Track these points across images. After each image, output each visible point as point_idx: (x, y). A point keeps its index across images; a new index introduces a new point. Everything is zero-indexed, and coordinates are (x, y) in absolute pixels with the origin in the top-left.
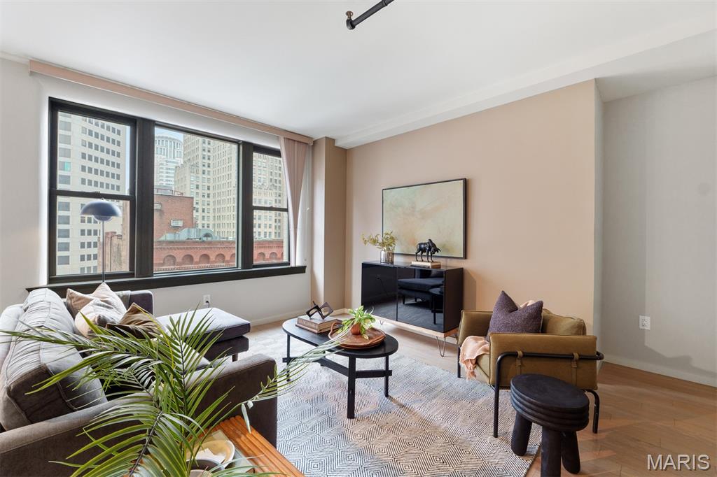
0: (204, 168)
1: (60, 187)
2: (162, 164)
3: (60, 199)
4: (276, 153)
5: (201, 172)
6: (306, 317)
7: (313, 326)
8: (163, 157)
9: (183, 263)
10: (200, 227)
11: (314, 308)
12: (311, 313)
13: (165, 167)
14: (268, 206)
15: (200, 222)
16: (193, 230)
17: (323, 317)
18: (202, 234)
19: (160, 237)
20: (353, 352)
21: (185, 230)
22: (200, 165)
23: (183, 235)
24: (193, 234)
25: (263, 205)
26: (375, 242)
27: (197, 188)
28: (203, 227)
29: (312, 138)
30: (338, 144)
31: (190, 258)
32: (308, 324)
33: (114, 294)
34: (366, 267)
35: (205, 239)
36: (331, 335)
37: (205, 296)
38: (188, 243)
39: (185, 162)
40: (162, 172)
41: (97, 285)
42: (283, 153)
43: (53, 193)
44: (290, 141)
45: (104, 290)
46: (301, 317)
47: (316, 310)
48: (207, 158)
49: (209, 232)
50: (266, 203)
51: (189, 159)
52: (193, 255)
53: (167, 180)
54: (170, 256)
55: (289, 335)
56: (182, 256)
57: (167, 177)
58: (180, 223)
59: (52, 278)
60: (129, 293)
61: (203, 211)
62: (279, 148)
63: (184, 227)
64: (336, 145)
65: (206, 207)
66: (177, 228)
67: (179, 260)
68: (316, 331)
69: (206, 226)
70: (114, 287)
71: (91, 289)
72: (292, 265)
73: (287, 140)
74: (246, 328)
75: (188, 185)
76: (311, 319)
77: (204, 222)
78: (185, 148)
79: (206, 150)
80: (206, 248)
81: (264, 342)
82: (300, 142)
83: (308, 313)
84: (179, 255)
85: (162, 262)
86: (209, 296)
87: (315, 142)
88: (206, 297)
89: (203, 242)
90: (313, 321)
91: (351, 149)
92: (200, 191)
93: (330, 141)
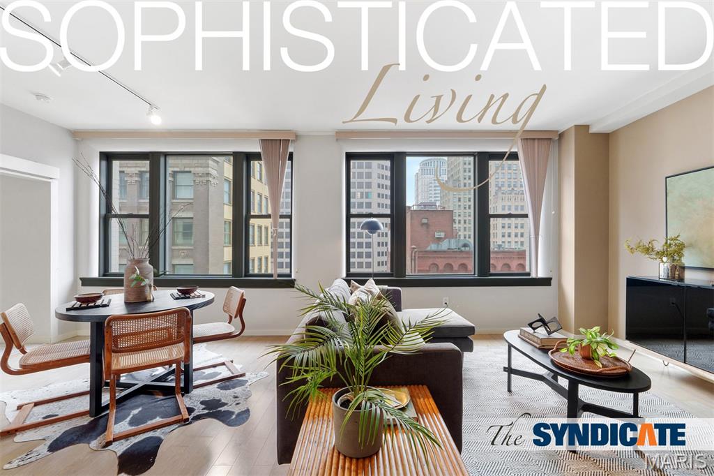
0: (465, 181)
1: (353, 211)
2: (431, 183)
3: (352, 220)
4: (514, 156)
5: (462, 185)
6: (530, 330)
7: (535, 339)
8: (432, 176)
9: (444, 271)
10: (462, 238)
11: (537, 321)
12: (534, 326)
13: (433, 185)
14: (506, 212)
15: (461, 233)
16: (453, 241)
17: (549, 333)
18: (461, 243)
19: (427, 247)
20: (578, 377)
21: (447, 240)
22: (462, 179)
23: (444, 246)
24: (453, 244)
25: (500, 212)
26: (648, 250)
27: (459, 200)
28: (465, 238)
29: (557, 131)
30: (593, 130)
31: (450, 267)
32: (531, 337)
33: (376, 287)
34: (631, 283)
35: (463, 249)
36: (552, 353)
37: (444, 298)
38: (449, 252)
39: (448, 178)
40: (431, 190)
41: (368, 280)
42: (521, 155)
43: (349, 216)
44: (529, 141)
45: (371, 284)
46: (524, 329)
47: (540, 323)
48: (467, 171)
49: (466, 242)
50: (504, 209)
51: (452, 175)
52: (453, 264)
53: (435, 197)
54: (435, 264)
55: (510, 346)
56: (444, 265)
57: (435, 194)
58: (442, 235)
59: (348, 274)
60: (386, 287)
61: (465, 223)
62: (516, 150)
63: (445, 238)
64: (591, 131)
65: (467, 218)
66: (439, 239)
67: (441, 268)
68: (538, 346)
69: (467, 236)
70: (378, 283)
71: (363, 283)
72: (533, 275)
73: (525, 140)
74: (471, 330)
75: (451, 200)
76: (535, 332)
77: (465, 233)
78: (448, 165)
79: (467, 163)
80: (464, 257)
81: (495, 350)
82: (542, 139)
83: (530, 325)
84: (441, 263)
85: (428, 269)
86: (447, 298)
87: (561, 136)
88: (446, 299)
89: (461, 252)
90: (535, 334)
91: (615, 132)
92: (462, 204)
93: (582, 129)
